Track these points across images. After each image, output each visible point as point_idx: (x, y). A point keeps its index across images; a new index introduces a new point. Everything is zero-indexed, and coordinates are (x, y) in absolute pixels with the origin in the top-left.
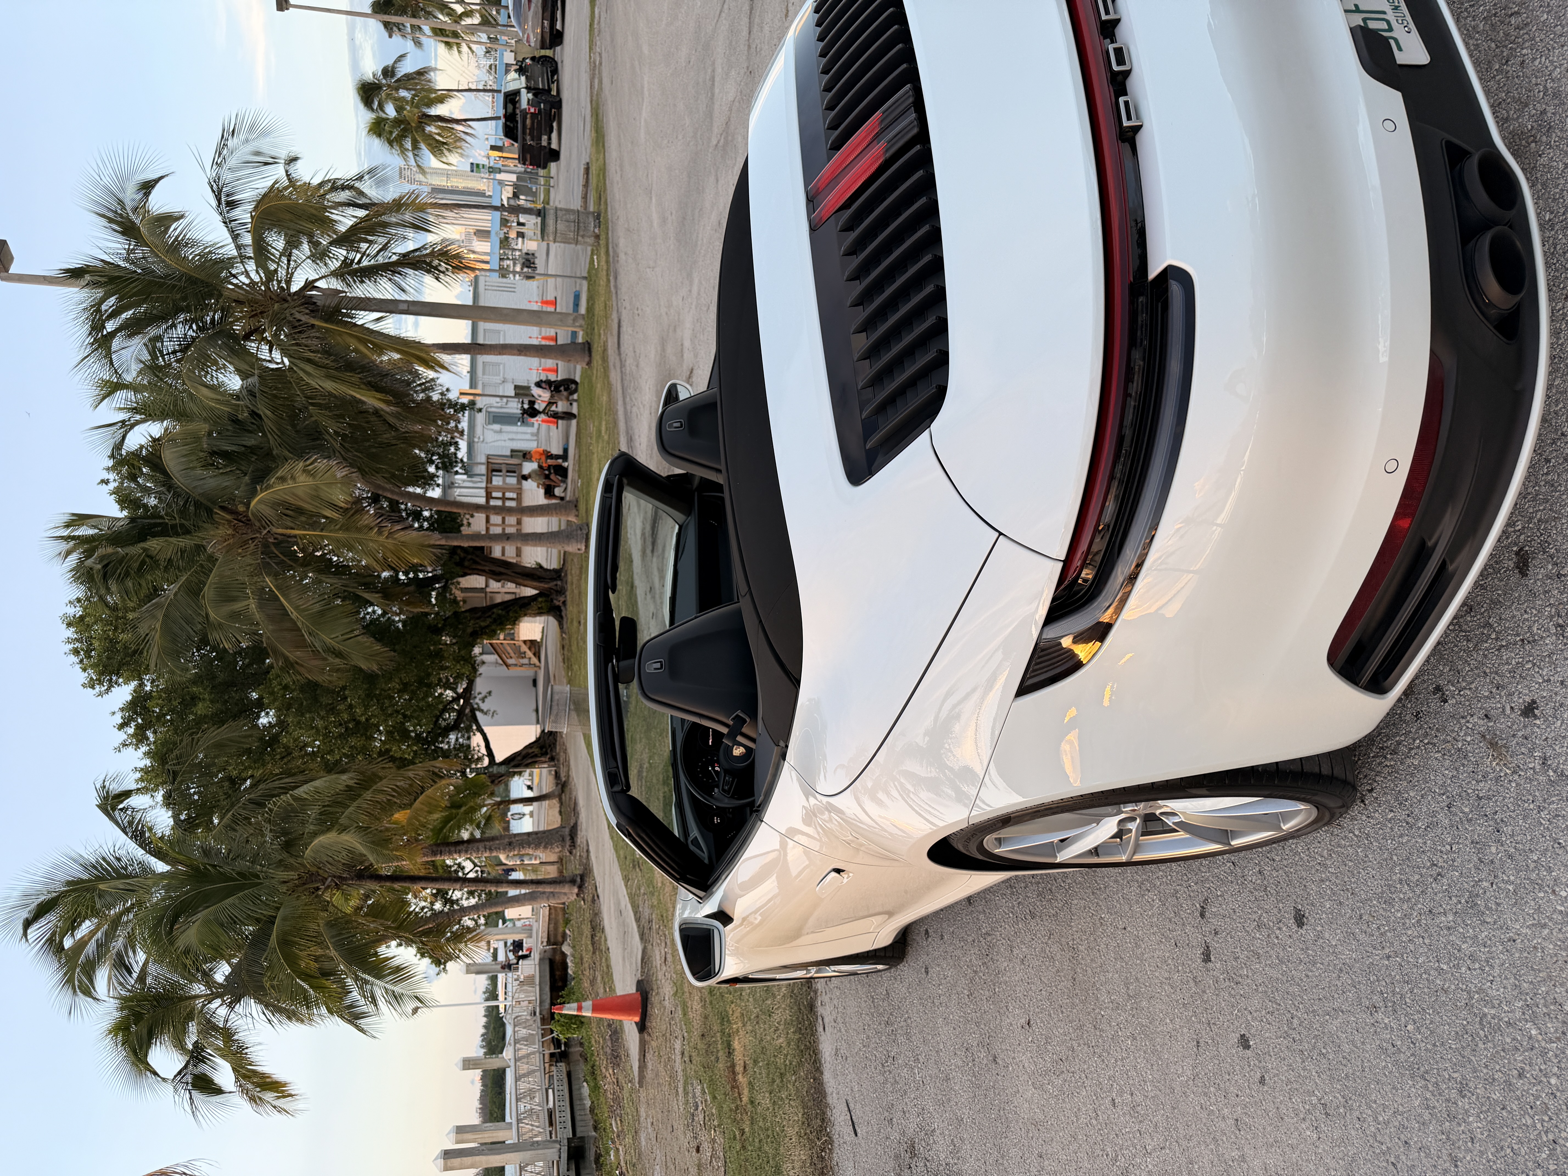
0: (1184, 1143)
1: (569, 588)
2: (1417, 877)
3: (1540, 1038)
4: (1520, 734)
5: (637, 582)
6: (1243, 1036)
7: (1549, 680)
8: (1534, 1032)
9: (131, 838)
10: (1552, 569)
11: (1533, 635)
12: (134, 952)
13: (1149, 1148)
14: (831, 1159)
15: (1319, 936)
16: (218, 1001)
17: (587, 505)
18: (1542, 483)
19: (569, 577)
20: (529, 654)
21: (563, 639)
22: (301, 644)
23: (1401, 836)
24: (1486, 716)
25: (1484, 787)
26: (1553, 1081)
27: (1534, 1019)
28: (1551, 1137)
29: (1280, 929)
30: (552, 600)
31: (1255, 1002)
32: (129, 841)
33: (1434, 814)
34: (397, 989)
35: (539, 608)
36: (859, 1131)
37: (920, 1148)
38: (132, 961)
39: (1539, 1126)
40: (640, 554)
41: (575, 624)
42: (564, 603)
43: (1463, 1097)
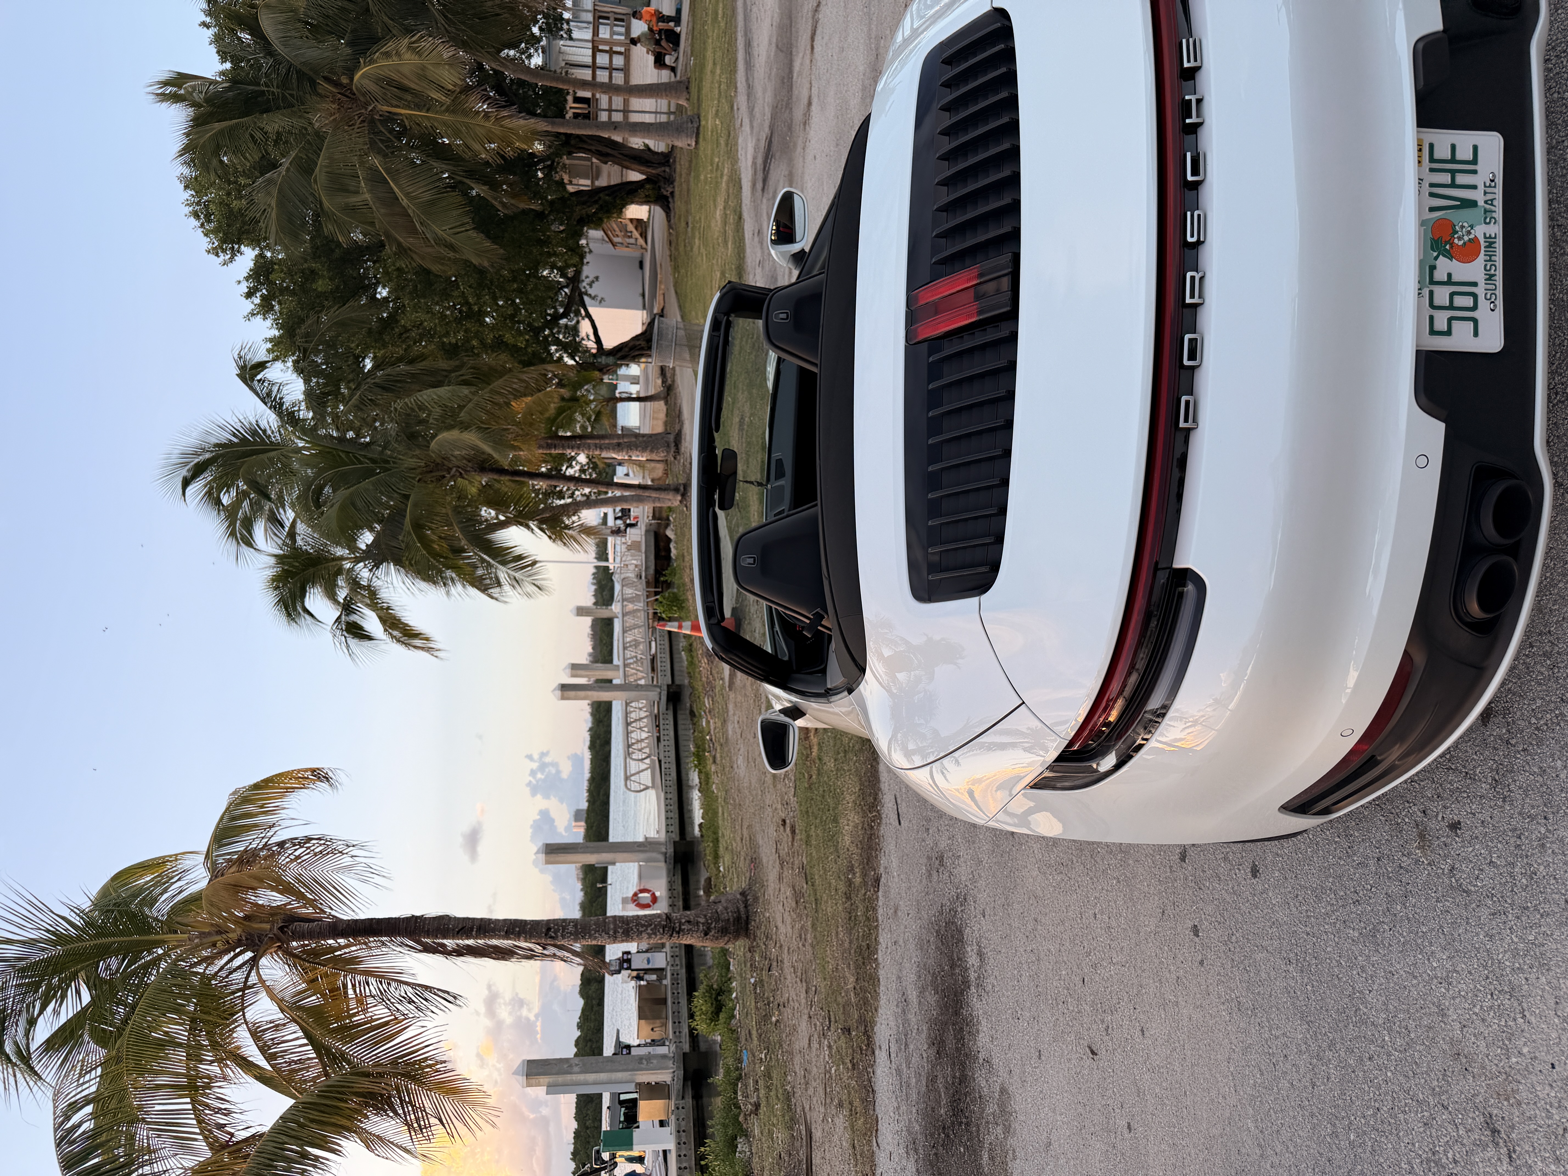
0: (1139, 972)
1: (677, 178)
2: (1342, 893)
3: (1390, 1044)
4: (1443, 839)
5: (746, 215)
6: (1195, 926)
7: (1474, 814)
8: (1387, 1038)
9: (270, 408)
10: (1505, 734)
11: (1475, 775)
12: (285, 511)
13: (1114, 961)
14: (879, 830)
15: (1265, 891)
16: (362, 564)
17: (699, 91)
18: (1522, 661)
19: (678, 167)
20: (636, 234)
21: (670, 233)
22: (413, 231)
23: (1340, 858)
24: (1424, 812)
25: (1406, 862)
26: (1389, 1074)
27: (1390, 1030)
28: (1377, 1105)
29: (1239, 869)
30: (660, 188)
31: (1210, 909)
32: (268, 411)
33: (1367, 858)
34: (518, 575)
35: (646, 196)
36: (902, 822)
37: (948, 862)
38: (284, 518)
39: (1372, 1095)
40: (750, 184)
41: (683, 224)
42: (672, 193)
43: (1331, 1050)
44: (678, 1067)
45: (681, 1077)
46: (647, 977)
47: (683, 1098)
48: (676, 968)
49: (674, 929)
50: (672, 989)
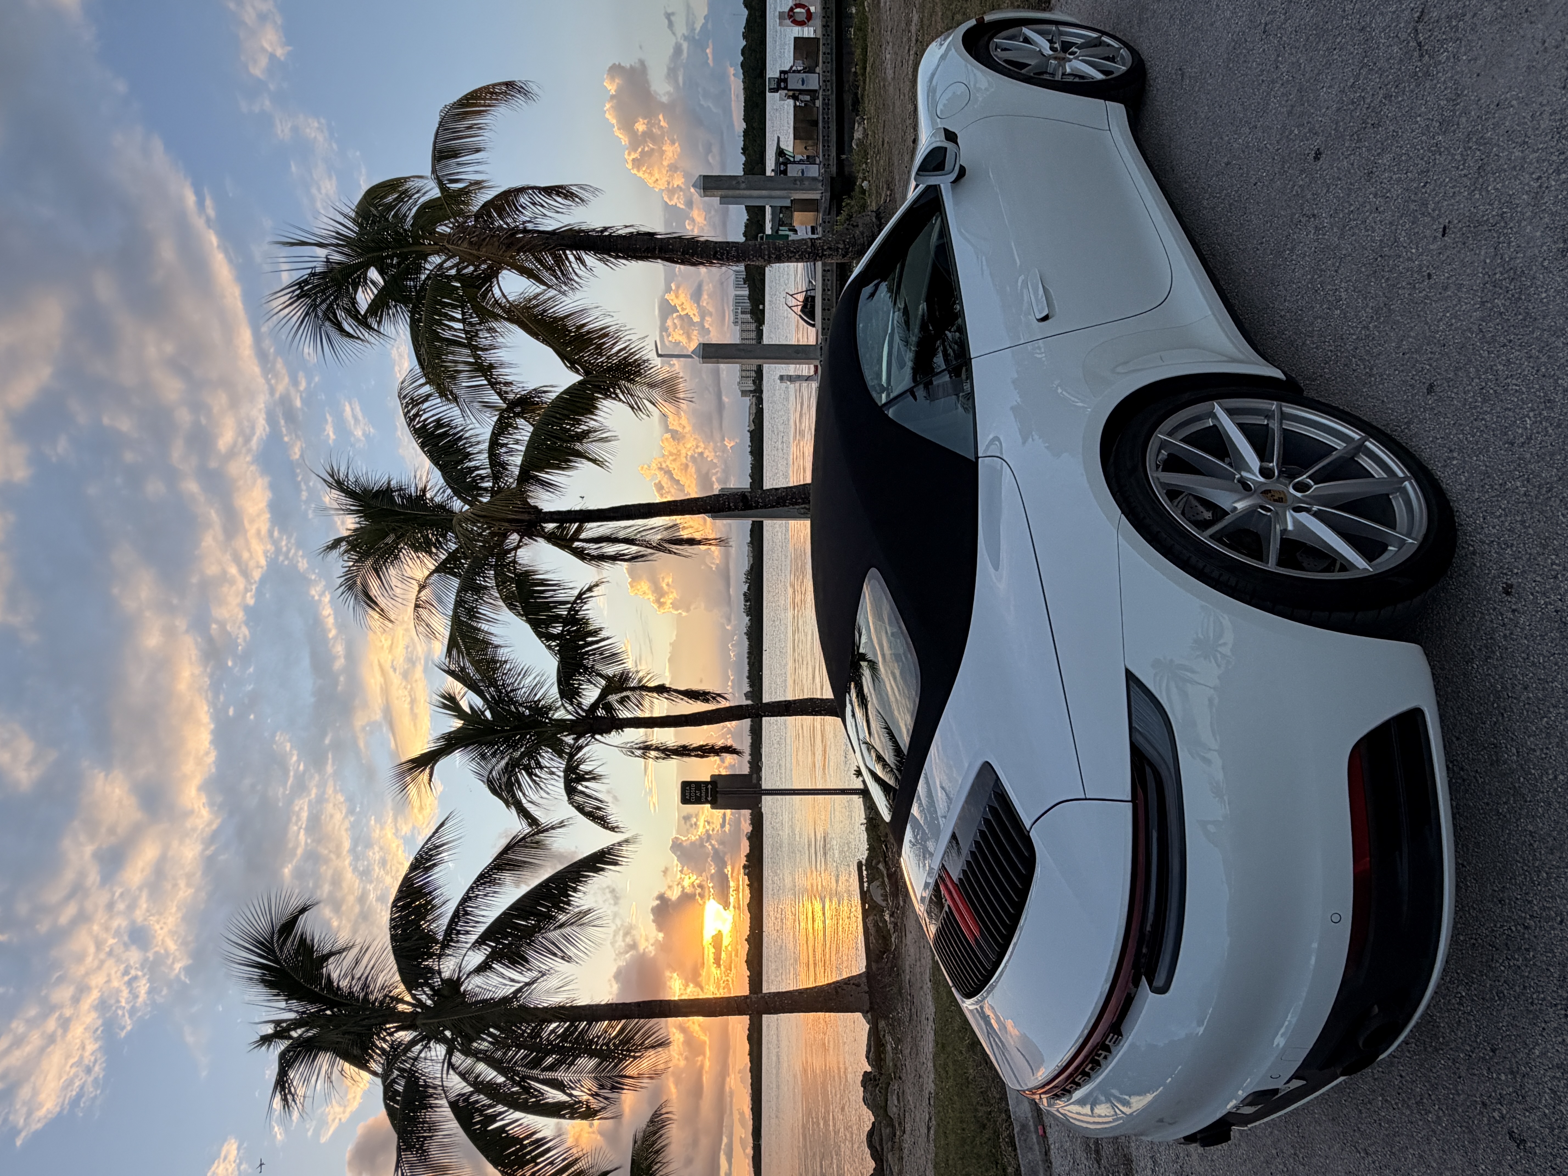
44: (826, 191)
45: (828, 198)
46: (801, 97)
47: (829, 214)
48: (827, 93)
49: (818, 254)
50: (823, 113)
